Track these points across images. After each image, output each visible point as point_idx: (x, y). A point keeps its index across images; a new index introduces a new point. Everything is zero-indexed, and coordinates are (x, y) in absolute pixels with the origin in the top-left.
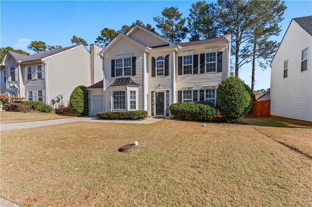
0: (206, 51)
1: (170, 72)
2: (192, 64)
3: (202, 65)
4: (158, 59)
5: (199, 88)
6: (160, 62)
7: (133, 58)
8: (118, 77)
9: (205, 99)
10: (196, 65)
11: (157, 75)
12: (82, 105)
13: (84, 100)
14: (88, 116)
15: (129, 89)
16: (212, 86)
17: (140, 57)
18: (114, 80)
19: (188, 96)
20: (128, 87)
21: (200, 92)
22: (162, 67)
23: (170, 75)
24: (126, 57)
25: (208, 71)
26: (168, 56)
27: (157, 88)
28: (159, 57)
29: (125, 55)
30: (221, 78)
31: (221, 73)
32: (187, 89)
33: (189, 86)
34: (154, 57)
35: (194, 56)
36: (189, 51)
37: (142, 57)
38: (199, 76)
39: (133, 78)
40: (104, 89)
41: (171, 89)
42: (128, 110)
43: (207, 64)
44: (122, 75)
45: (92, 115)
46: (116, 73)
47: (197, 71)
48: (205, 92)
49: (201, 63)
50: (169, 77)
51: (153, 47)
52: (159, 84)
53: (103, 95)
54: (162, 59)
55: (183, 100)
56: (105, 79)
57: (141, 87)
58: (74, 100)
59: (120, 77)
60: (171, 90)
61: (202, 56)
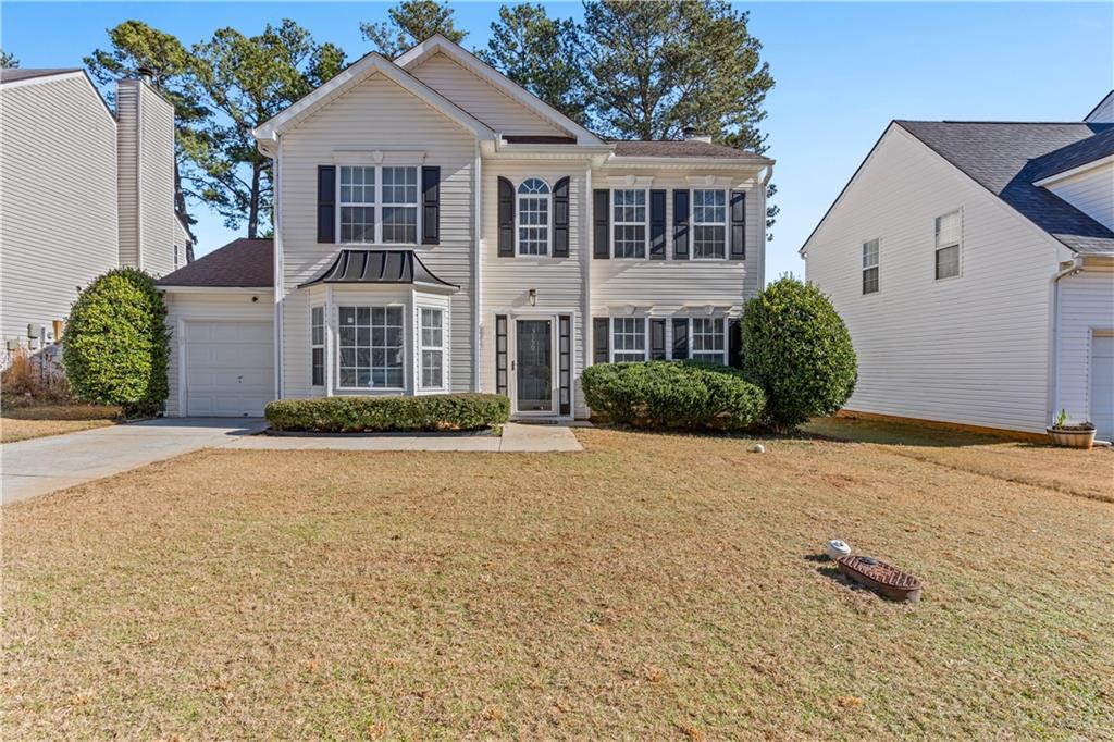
0: (693, 184)
1: (574, 244)
2: (647, 224)
3: (680, 229)
4: (523, 190)
5: (668, 313)
6: (533, 202)
7: (425, 170)
8: (352, 246)
9: (691, 353)
10: (658, 226)
11: (521, 253)
12: (145, 366)
13: (153, 341)
14: (161, 416)
15: (421, 300)
16: (716, 308)
17: (458, 170)
18: (329, 254)
19: (629, 339)
20: (415, 293)
21: (675, 327)
22: (544, 219)
23: (573, 255)
24: (394, 161)
25: (699, 253)
26: (564, 182)
27: (519, 302)
28: (529, 182)
29: (387, 154)
30: (741, 282)
31: (741, 265)
32: (627, 313)
33: (636, 303)
34: (509, 178)
35: (653, 193)
36: (637, 173)
37: (468, 172)
38: (668, 267)
39: (424, 255)
40: (280, 294)
41: (578, 309)
42: (416, 394)
43: (695, 227)
44: (371, 238)
45: (182, 413)
46: (344, 228)
47: (661, 251)
48: (691, 328)
49: (676, 222)
50: (572, 262)
51: (511, 139)
52: (533, 288)
53: (273, 322)
54: (541, 192)
55: (613, 352)
56: (284, 246)
57: (462, 295)
58: (96, 338)
59: (363, 245)
60: (580, 314)
61: (681, 196)
